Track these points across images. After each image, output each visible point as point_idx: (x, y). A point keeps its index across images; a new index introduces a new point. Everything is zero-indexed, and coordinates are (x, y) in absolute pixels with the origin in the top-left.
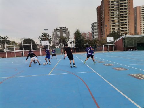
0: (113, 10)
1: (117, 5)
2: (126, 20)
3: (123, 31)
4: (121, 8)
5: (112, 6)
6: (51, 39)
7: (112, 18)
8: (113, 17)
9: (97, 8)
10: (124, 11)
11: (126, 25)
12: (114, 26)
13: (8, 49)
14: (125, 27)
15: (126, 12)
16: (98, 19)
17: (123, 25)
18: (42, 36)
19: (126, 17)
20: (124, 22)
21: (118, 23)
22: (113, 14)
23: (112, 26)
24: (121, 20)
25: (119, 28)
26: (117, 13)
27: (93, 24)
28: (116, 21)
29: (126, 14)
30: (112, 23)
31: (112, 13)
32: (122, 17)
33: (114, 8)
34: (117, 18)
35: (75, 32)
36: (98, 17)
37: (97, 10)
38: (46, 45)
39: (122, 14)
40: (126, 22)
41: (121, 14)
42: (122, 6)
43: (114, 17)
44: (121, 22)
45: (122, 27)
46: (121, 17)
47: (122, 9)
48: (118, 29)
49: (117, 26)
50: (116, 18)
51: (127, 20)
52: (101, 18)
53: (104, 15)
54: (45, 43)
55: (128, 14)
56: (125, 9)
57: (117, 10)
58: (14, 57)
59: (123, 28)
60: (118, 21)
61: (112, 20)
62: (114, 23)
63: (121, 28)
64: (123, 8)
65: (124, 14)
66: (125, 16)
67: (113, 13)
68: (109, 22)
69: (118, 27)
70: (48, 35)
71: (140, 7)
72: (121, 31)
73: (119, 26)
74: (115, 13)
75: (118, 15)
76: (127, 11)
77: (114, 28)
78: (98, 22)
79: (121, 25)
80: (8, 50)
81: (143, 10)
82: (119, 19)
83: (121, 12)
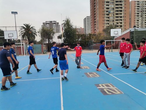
0: (108, 2)
2: (121, 14)
3: (118, 26)
6: (35, 32)
8: (107, 10)
11: (121, 20)
12: (108, 21)
14: (120, 23)
15: (121, 5)
16: (91, 13)
17: (118, 20)
18: (24, 28)
19: (121, 11)
20: (120, 17)
21: (112, 18)
22: (107, 7)
23: (107, 20)
24: (116, 14)
25: (113, 23)
26: (112, 6)
27: (85, 18)
28: (111, 15)
29: (121, 8)
30: (107, 17)
31: (107, 5)
32: (118, 11)
34: (112, 12)
36: (91, 10)
37: (91, 3)
39: (118, 8)
40: (121, 17)
41: (116, 8)
43: (109, 10)
44: (116, 17)
45: (117, 22)
46: (116, 11)
47: (118, 2)
49: (112, 21)
51: (123, 14)
52: (95, 11)
53: (99, 8)
55: (123, 8)
56: (120, 2)
60: (113, 15)
61: (107, 14)
62: (109, 18)
63: (115, 24)
65: (120, 7)
66: (120, 9)
67: (108, 5)
68: (104, 16)
70: (32, 28)
71: (135, 2)
74: (110, 6)
75: (113, 9)
76: (123, 5)
77: (109, 23)
79: (116, 20)
81: (138, 5)
82: (113, 13)
83: (116, 5)
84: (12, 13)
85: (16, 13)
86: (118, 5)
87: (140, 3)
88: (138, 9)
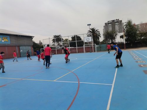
13: (59, 46)
18: (90, 32)
35: (126, 23)
38: (89, 41)
54: (88, 40)
58: (62, 53)
70: (96, 31)
80: (59, 48)
84: (88, 25)
85: (90, 25)
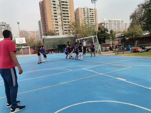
0: (55, 8)
1: (59, 3)
2: (68, 19)
3: (66, 30)
4: (63, 6)
5: (54, 3)
7: (55, 16)
9: (40, 3)
10: (66, 11)
14: (68, 27)
15: (67, 11)
16: (41, 16)
17: (66, 25)
19: (68, 17)
20: (67, 22)
21: (61, 23)
22: (55, 12)
23: (56, 25)
24: (64, 19)
26: (60, 11)
28: (59, 20)
29: (68, 14)
30: (55, 22)
31: (54, 10)
32: (65, 16)
33: (56, 5)
36: (41, 14)
37: (40, 6)
39: (65, 14)
41: (63, 13)
42: (64, 5)
44: (64, 22)
45: (65, 26)
46: (63, 16)
47: (64, 8)
48: (61, 28)
49: (60, 26)
50: (59, 17)
51: (70, 20)
52: (44, 16)
53: (46, 12)
55: (69, 14)
56: (66, 8)
57: (59, 9)
59: (66, 28)
60: (61, 20)
61: (55, 19)
62: (57, 22)
63: (64, 28)
64: (65, 6)
65: (66, 13)
66: (67, 15)
67: (56, 10)
68: (52, 21)
69: (62, 27)
71: (81, 8)
72: (65, 30)
73: (62, 25)
75: (61, 14)
76: (69, 11)
77: (58, 28)
78: (41, 19)
79: (64, 25)
81: (84, 12)
82: (61, 18)
83: (63, 11)
86: (64, 11)
87: (86, 10)
88: (84, 15)
